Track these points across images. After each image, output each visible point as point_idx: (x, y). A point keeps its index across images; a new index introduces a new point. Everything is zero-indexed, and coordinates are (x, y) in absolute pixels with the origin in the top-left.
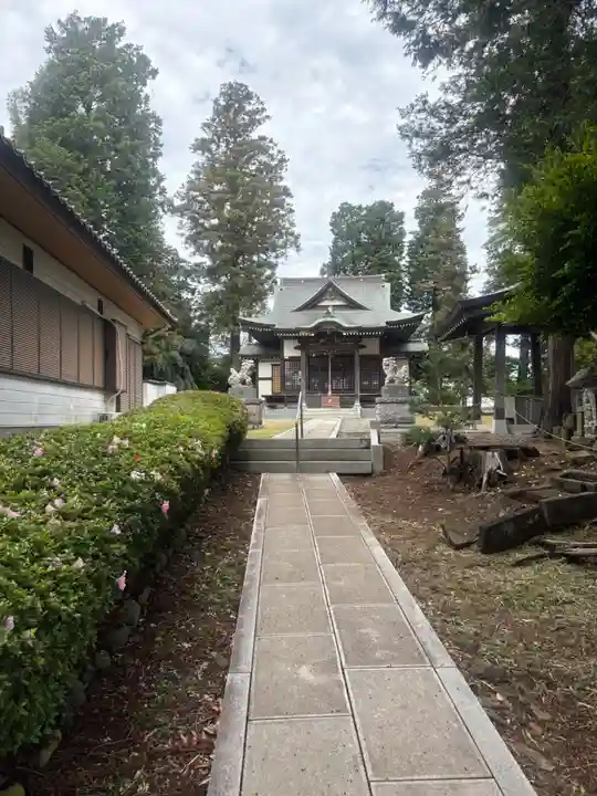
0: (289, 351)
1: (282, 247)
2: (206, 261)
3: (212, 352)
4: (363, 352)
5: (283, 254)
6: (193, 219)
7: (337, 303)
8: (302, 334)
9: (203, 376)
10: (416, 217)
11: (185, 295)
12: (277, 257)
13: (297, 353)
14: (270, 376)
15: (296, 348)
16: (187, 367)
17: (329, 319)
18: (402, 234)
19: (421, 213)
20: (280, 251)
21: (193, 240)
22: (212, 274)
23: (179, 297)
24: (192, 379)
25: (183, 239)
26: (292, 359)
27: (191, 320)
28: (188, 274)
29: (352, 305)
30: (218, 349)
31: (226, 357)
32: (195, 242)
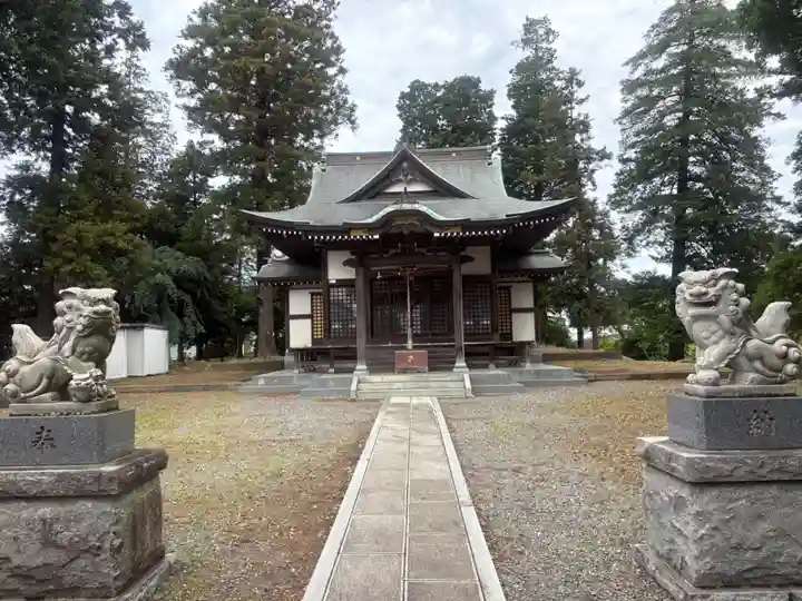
0: (337, 271)
4: (467, 269)
7: (418, 188)
8: (357, 235)
10: (509, 96)
13: (349, 274)
14: (308, 312)
15: (346, 263)
18: (492, 118)
19: (515, 92)
26: (341, 283)
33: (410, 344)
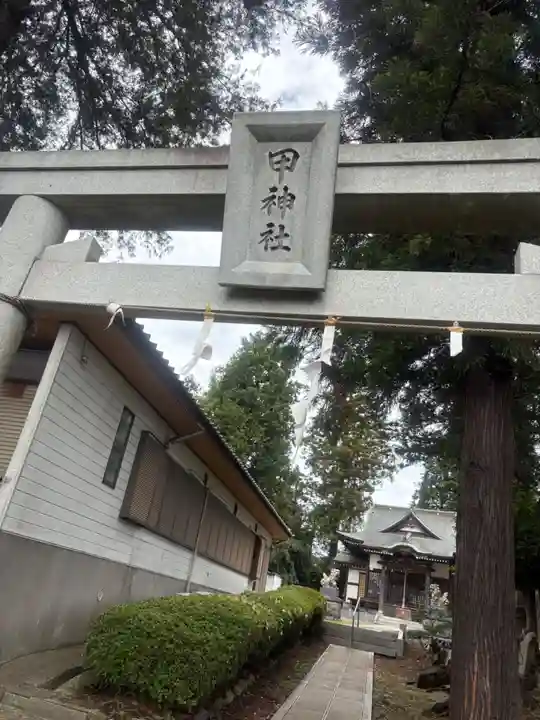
0: (374, 564)
1: (379, 477)
2: (319, 480)
3: (314, 552)
4: (434, 575)
5: (379, 483)
6: (314, 449)
7: (415, 530)
8: (384, 552)
9: (302, 572)
11: (300, 502)
12: (374, 483)
13: (380, 567)
14: (357, 582)
15: (378, 562)
16: (293, 564)
17: (405, 544)
20: (377, 479)
21: (312, 462)
22: (322, 491)
23: (295, 503)
24: (294, 574)
25: (304, 461)
26: (375, 571)
27: (301, 522)
28: (303, 486)
29: (427, 534)
30: (319, 551)
31: (324, 558)
32: (313, 465)
33: (403, 606)
